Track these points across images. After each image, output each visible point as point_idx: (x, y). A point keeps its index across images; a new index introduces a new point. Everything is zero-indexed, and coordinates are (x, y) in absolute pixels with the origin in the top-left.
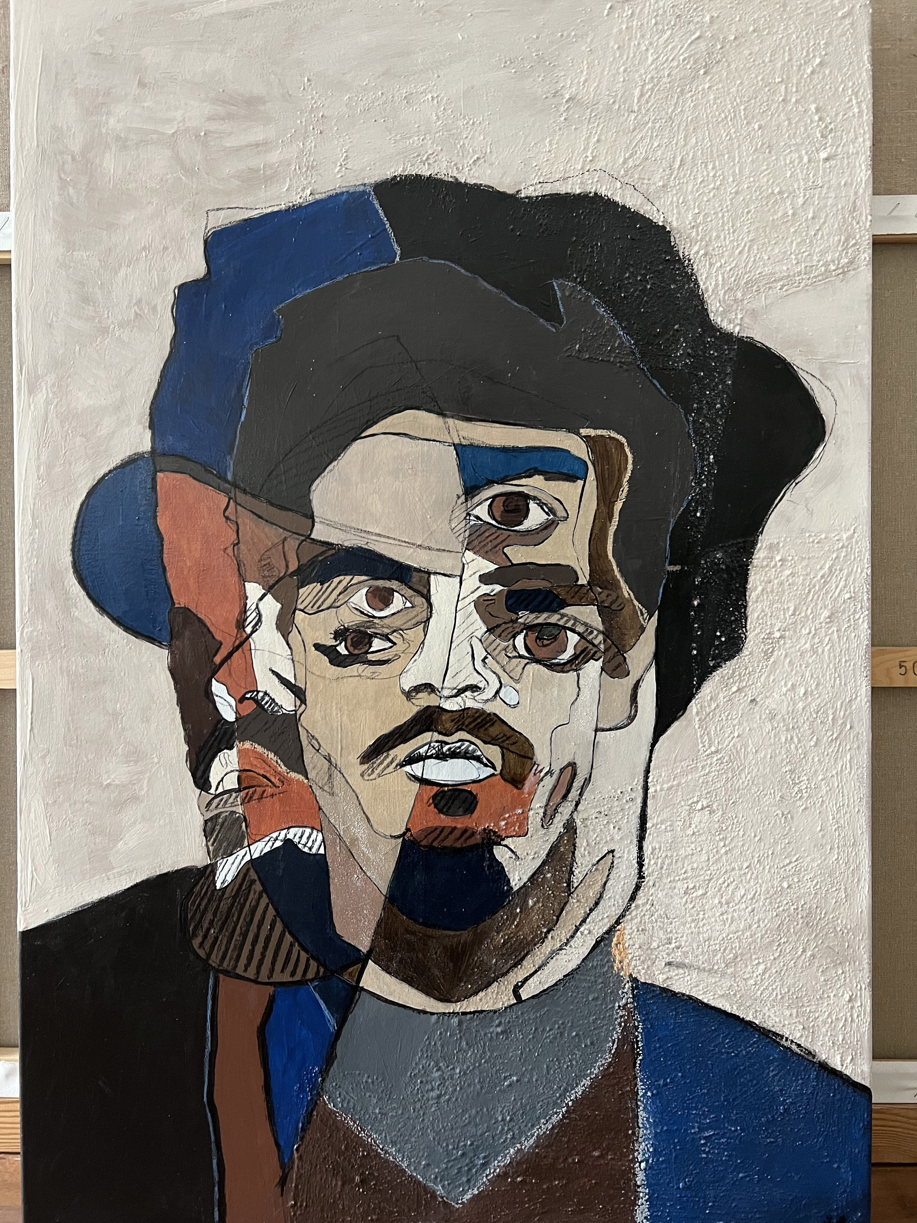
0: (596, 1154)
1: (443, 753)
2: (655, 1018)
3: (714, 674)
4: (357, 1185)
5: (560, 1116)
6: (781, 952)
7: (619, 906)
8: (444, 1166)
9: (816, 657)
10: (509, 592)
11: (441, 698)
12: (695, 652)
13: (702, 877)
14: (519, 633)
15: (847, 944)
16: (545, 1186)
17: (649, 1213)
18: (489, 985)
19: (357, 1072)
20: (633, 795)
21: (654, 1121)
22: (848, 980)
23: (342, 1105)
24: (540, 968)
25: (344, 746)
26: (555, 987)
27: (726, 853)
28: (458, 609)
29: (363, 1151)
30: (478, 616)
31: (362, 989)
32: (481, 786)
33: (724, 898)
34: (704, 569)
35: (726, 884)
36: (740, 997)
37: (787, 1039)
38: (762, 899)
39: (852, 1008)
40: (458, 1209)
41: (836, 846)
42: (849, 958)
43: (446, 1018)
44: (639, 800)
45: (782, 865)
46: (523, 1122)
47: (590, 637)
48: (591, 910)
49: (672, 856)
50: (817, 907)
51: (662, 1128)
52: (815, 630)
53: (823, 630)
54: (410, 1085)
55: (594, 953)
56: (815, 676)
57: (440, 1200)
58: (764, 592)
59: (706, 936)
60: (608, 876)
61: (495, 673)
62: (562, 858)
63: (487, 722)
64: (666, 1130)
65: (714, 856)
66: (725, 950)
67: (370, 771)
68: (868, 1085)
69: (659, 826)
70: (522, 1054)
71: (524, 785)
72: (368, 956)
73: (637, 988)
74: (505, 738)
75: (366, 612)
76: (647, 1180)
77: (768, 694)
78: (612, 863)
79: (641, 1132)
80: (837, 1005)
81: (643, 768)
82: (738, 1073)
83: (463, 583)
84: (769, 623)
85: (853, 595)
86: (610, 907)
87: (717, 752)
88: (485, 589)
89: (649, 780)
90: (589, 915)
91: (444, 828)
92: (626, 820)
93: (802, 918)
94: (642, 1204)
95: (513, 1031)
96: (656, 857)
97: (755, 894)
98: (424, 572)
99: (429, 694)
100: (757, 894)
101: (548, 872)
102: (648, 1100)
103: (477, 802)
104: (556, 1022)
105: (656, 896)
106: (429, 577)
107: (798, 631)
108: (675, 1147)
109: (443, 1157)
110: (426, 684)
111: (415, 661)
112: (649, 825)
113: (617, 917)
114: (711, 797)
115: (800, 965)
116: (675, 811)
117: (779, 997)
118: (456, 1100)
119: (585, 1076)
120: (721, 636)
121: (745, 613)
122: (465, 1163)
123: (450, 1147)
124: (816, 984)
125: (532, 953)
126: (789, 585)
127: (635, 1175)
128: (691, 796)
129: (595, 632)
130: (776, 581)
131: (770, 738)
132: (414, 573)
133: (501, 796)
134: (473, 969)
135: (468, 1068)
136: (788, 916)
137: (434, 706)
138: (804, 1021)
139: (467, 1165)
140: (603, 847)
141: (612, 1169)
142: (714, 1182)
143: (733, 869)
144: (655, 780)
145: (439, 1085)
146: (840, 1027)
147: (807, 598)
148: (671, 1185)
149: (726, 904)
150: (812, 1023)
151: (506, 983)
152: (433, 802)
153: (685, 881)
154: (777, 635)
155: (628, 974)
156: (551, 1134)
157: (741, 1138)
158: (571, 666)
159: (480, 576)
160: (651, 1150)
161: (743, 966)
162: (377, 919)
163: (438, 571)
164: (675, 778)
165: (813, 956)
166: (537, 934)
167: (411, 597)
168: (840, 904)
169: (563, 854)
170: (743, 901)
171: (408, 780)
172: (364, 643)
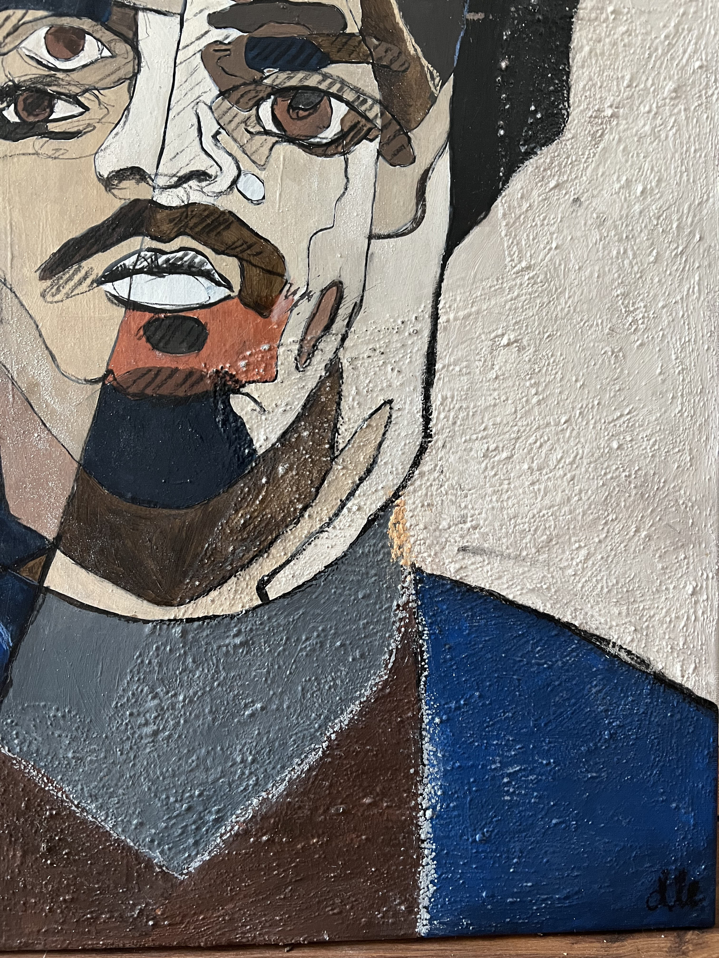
0: (367, 801)
1: (158, 266)
2: (445, 620)
3: (527, 163)
4: (43, 856)
5: (320, 753)
6: (608, 532)
7: (397, 474)
8: (163, 825)
9: (658, 144)
10: (250, 39)
11: (154, 188)
12: (502, 132)
13: (507, 436)
14: (263, 99)
15: (691, 521)
16: (299, 846)
17: (436, 876)
18: (224, 580)
19: (42, 704)
20: (418, 327)
21: (443, 756)
22: (691, 567)
23: (21, 749)
24: (293, 557)
25: (16, 253)
26: (314, 582)
27: (539, 403)
28: (178, 61)
29: (51, 809)
30: (206, 73)
31: (48, 589)
32: (212, 313)
33: (535, 462)
34: (514, 19)
35: (538, 444)
36: (556, 592)
37: (614, 644)
38: (585, 464)
39: (696, 603)
40: (183, 881)
41: (680, 394)
42: (693, 539)
43: (165, 626)
44: (426, 333)
45: (610, 420)
46: (270, 762)
47: (363, 108)
48: (362, 480)
49: (468, 407)
50: (654, 474)
51: (454, 764)
52: (657, 107)
53: (667, 108)
54: (115, 719)
55: (366, 536)
56: (656, 169)
57: (158, 870)
58: (593, 54)
59: (511, 511)
60: (384, 434)
61: (230, 155)
62: (323, 412)
63: (220, 224)
64: (459, 767)
65: (523, 407)
66: (536, 530)
67: (54, 290)
68: (714, 701)
69: (451, 368)
70: (268, 672)
71: (271, 311)
72: (56, 544)
73: (421, 581)
74: (245, 246)
75: (45, 62)
76: (434, 832)
77: (595, 193)
78: (390, 417)
79: (426, 771)
80: (678, 599)
81: (430, 290)
82: (551, 691)
83: (185, 24)
84: (598, 96)
85: (705, 63)
86: (386, 475)
87: (528, 268)
88: (217, 34)
89: (440, 306)
90: (358, 486)
91: (160, 370)
92: (408, 360)
93: (635, 487)
94: (428, 864)
95: (257, 642)
96: (447, 409)
97: (576, 457)
98: (128, 6)
99: (138, 182)
100: (578, 457)
101: (305, 429)
102: (435, 729)
103: (207, 334)
104: (315, 628)
105: (447, 461)
106: (136, 14)
107: (635, 108)
108: (469, 789)
109: (161, 814)
110: (133, 168)
111: (117, 134)
112: (438, 366)
113: (396, 488)
114: (520, 328)
115: (632, 550)
116: (473, 347)
117: (606, 590)
118: (180, 736)
119: (353, 700)
120: (536, 112)
121: (567, 81)
122: (191, 821)
123: (172, 799)
124: (652, 573)
125: (282, 537)
126: (625, 46)
127: (419, 827)
128: (494, 327)
129: (370, 102)
130: (607, 40)
131: (598, 251)
132: (115, 9)
133: (240, 326)
134: (202, 560)
135: (195, 693)
136: (618, 486)
137: (145, 200)
138: (636, 621)
139: (194, 822)
140: (377, 396)
141: (388, 820)
142: (520, 832)
143: (548, 424)
144: (447, 306)
145: (156, 718)
146: (681, 627)
147: (646, 64)
148: (466, 837)
149: (538, 470)
150: (646, 624)
151: (247, 577)
152: (145, 334)
153: (485, 441)
154: (609, 112)
155: (409, 563)
156: (308, 778)
157: (555, 773)
158: (337, 147)
159: (209, 15)
160: (439, 793)
161: (560, 551)
162: (67, 494)
163: (149, 6)
164: (473, 302)
165: (649, 537)
166: (289, 512)
167: (110, 42)
168: (683, 470)
169: (324, 405)
170: (561, 466)
171: (109, 304)
172: (42, 107)
